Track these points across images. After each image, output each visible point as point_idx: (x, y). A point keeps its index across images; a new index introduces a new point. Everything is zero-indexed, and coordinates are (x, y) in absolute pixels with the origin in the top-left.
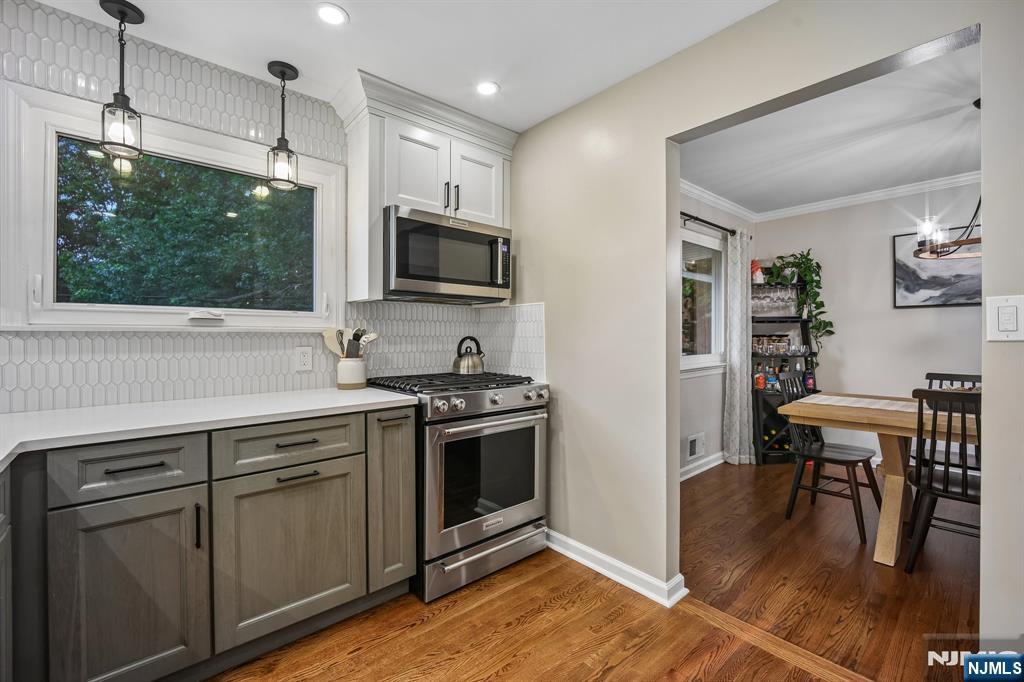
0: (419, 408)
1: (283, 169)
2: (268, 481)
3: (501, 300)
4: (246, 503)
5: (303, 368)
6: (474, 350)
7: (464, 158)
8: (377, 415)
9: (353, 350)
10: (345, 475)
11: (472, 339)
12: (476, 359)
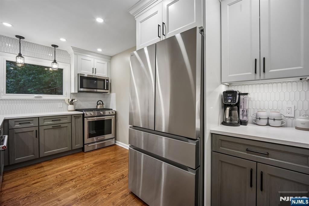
0: (83, 114)
1: (55, 66)
2: (51, 127)
3: (107, 92)
4: (46, 131)
5: (60, 107)
6: (101, 103)
7: (97, 62)
8: (74, 116)
9: (72, 103)
10: (67, 127)
11: (101, 101)
12: (101, 105)
